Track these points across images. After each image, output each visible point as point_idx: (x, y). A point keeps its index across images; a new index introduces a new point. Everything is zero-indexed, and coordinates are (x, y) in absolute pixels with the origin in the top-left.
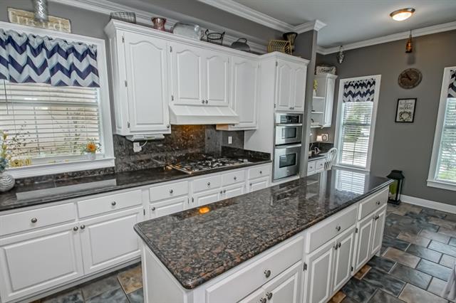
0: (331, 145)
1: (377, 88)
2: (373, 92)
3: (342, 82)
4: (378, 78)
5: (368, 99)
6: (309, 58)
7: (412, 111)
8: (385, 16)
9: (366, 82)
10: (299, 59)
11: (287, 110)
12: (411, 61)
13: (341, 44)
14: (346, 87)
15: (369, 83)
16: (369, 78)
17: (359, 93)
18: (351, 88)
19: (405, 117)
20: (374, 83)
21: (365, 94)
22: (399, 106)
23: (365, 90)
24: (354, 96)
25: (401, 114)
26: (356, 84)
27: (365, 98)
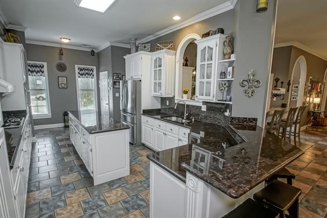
1: (45, 69)
2: (43, 71)
4: (45, 64)
5: (41, 75)
7: (66, 83)
9: (39, 66)
12: (61, 59)
15: (40, 66)
16: (40, 63)
17: (35, 71)
19: (63, 85)
20: (43, 66)
21: (38, 72)
22: (60, 80)
23: (38, 69)
24: (32, 72)
25: (61, 84)
26: (32, 66)
27: (39, 74)
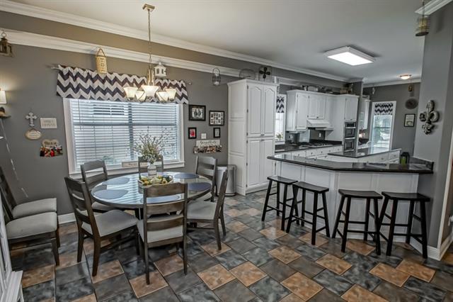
0: (368, 140)
1: (394, 108)
2: (392, 110)
3: (374, 104)
4: (394, 103)
5: (389, 114)
6: (359, 95)
7: (413, 120)
8: (397, 77)
10: (354, 96)
11: (348, 120)
12: (412, 95)
13: (373, 84)
14: (376, 107)
15: (389, 105)
16: (389, 102)
17: (384, 110)
18: (379, 108)
19: (409, 124)
20: (392, 105)
21: (387, 111)
22: (406, 118)
23: (387, 109)
24: (381, 112)
25: (407, 122)
26: (382, 106)
27: (387, 113)
